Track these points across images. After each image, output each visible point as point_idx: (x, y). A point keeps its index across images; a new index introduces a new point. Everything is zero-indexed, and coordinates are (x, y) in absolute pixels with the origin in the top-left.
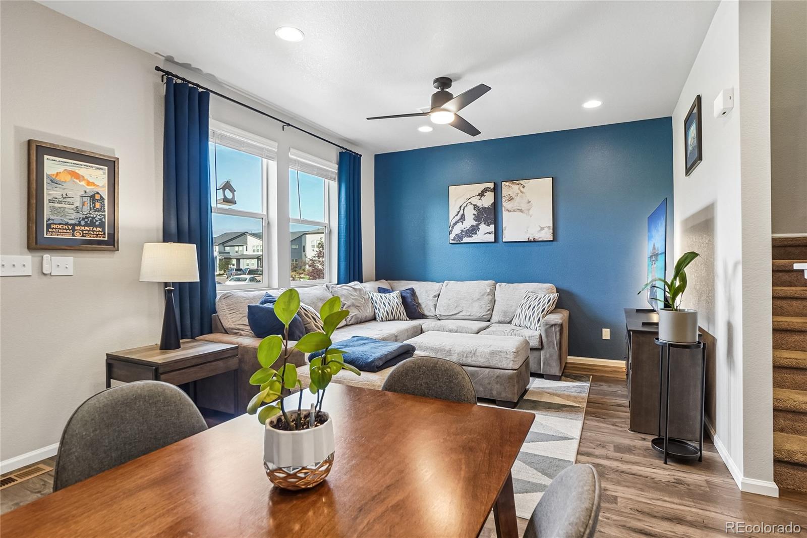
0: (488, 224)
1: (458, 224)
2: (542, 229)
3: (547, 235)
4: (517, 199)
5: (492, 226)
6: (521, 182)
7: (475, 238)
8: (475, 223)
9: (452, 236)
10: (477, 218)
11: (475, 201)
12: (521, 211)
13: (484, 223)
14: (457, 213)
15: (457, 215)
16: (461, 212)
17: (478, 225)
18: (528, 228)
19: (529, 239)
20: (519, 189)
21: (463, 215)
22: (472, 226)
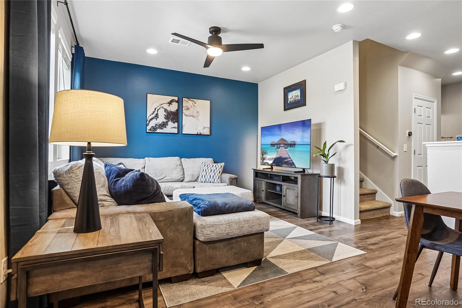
0: (174, 122)
1: (153, 120)
2: (205, 128)
3: (207, 132)
4: (191, 109)
5: (176, 124)
6: (194, 100)
7: (165, 130)
8: (165, 120)
9: (149, 128)
10: (167, 117)
11: (166, 106)
12: (193, 116)
13: (171, 122)
14: (153, 113)
15: (153, 114)
16: (156, 112)
17: (167, 122)
18: (197, 126)
19: (197, 133)
20: (193, 104)
21: (157, 115)
22: (163, 122)
